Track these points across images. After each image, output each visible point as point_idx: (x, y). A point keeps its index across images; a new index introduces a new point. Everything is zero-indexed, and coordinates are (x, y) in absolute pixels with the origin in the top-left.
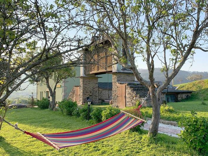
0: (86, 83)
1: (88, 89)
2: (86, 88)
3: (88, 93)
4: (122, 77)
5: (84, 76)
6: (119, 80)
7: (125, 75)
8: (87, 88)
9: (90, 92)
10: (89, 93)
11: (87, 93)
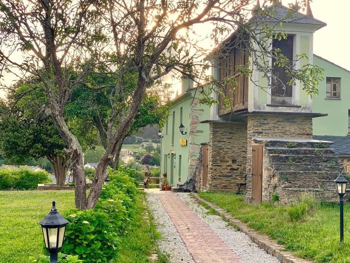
0: (223, 137)
1: (226, 153)
2: (221, 151)
3: (228, 161)
4: (270, 125)
5: (217, 118)
6: (262, 133)
7: (281, 120)
8: (225, 150)
9: (234, 161)
10: (230, 163)
11: (224, 161)
